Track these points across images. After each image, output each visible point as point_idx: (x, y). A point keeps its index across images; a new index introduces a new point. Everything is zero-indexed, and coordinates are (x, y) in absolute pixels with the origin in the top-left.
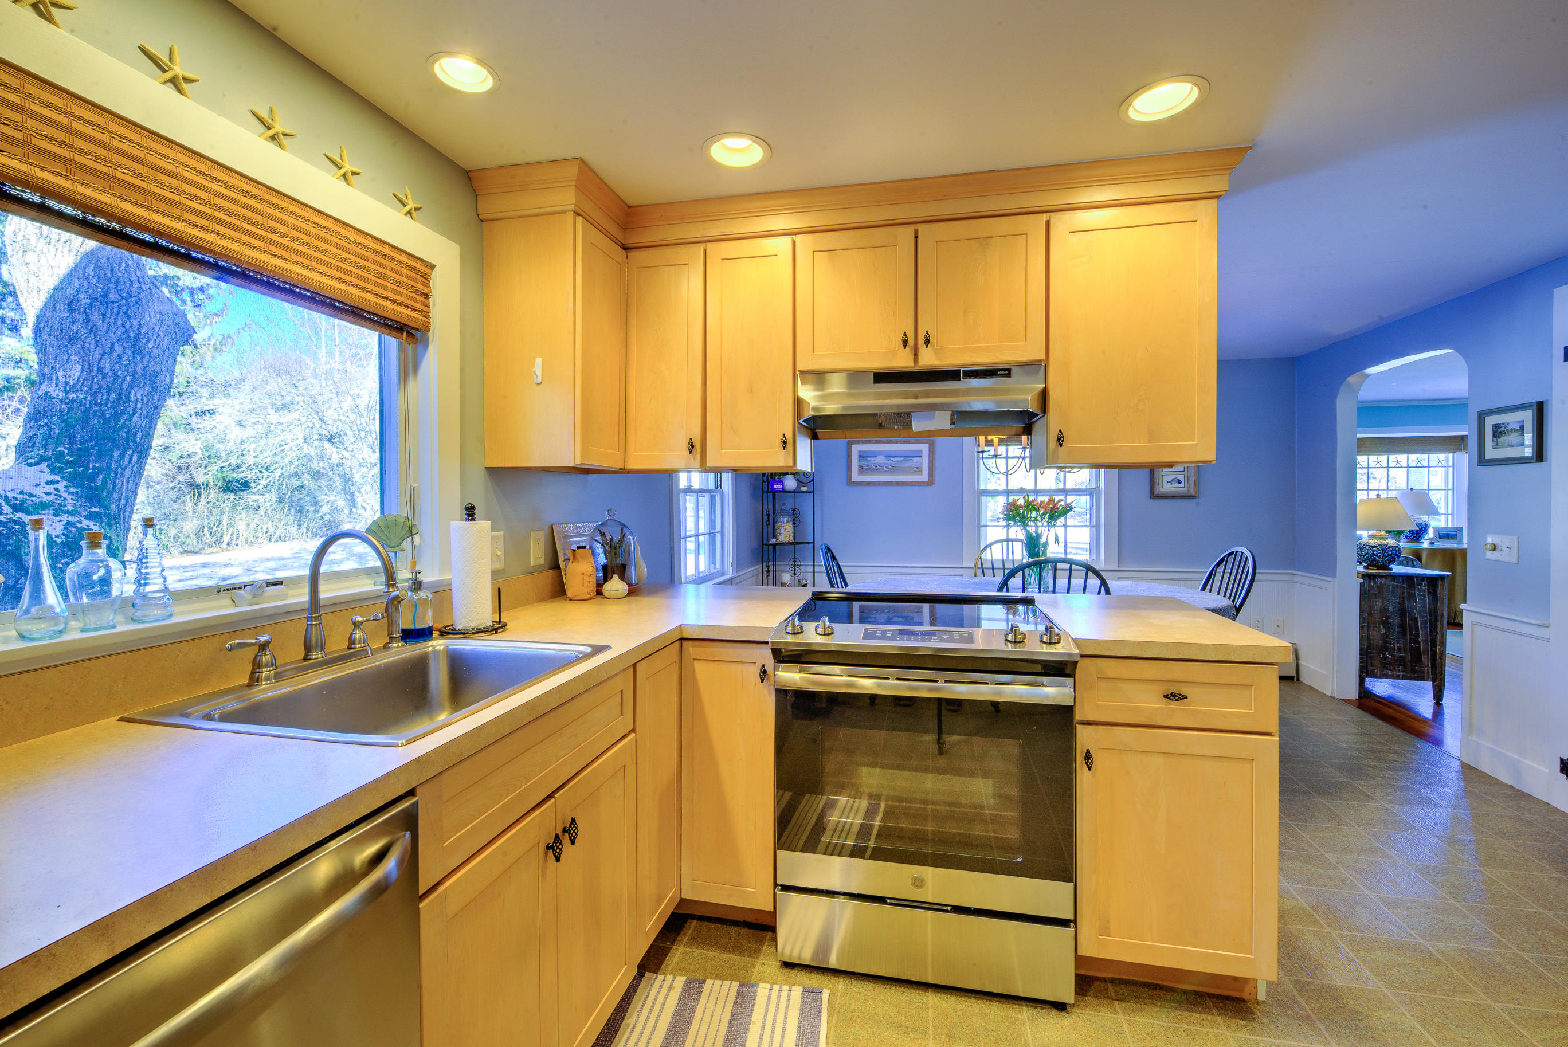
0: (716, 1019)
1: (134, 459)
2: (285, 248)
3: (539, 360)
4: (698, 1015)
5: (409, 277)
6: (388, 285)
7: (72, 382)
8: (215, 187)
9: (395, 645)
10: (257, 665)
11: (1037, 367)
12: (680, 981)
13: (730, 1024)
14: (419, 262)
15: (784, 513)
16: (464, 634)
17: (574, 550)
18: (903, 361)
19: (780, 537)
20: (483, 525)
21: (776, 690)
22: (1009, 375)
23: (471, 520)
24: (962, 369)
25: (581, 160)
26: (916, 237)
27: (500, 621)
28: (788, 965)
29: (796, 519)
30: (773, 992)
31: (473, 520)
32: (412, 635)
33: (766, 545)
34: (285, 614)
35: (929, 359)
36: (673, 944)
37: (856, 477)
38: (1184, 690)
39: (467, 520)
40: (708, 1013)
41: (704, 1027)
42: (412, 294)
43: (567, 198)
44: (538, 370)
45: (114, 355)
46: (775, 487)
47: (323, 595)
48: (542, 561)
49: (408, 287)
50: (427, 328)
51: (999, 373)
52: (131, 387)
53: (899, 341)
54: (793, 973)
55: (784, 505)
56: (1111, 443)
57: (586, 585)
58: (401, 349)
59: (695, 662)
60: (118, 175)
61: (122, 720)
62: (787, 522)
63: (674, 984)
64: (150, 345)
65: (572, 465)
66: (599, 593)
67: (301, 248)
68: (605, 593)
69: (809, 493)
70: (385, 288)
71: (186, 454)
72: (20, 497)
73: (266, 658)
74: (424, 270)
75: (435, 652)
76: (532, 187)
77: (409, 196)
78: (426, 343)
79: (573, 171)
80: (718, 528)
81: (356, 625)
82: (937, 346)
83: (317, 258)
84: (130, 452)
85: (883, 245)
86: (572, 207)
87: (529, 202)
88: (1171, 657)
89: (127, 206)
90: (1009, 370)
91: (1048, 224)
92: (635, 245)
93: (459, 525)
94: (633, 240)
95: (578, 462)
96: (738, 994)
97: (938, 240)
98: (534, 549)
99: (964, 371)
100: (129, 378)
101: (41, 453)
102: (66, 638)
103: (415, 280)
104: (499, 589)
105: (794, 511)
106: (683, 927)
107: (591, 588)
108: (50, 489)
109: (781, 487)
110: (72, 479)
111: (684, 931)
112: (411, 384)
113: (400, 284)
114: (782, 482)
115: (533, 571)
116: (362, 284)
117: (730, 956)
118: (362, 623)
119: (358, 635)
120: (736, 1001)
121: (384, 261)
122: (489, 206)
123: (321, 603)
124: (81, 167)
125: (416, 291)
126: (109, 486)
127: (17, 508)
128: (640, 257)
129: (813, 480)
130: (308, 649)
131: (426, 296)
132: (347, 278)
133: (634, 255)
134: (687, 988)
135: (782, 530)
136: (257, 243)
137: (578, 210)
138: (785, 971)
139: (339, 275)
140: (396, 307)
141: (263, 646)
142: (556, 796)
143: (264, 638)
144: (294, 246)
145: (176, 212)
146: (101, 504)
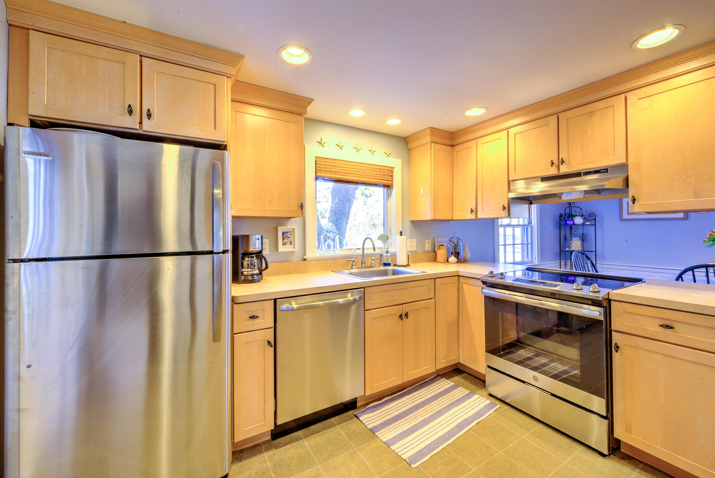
0: (458, 395)
1: (346, 220)
2: (359, 174)
3: (422, 188)
4: (453, 392)
5: (387, 173)
6: (382, 176)
7: (336, 203)
8: (347, 166)
9: (381, 266)
10: (352, 265)
11: (624, 167)
12: (452, 384)
13: (461, 398)
14: (390, 168)
15: (576, 236)
16: (399, 266)
17: (440, 246)
18: (553, 171)
19: (572, 248)
20: (404, 237)
21: (485, 296)
22: (607, 172)
23: (401, 236)
24: (582, 172)
25: (430, 127)
26: (558, 119)
27: (409, 264)
28: (491, 395)
29: (583, 239)
30: (480, 398)
31: (402, 235)
32: (385, 265)
33: (562, 251)
34: (357, 256)
35: (564, 169)
36: (456, 376)
37: (625, 216)
38: (674, 325)
39: (400, 235)
40: (456, 393)
41: (453, 395)
42: (388, 177)
43: (428, 139)
44: (422, 191)
45: (343, 195)
46: (568, 223)
47: (365, 252)
48: (430, 249)
49: (387, 175)
50: (392, 184)
51: (601, 171)
52: (346, 203)
53: (549, 165)
54: (491, 398)
55: (575, 231)
56: (668, 200)
57: (442, 257)
58: (387, 191)
59: (463, 284)
60: (332, 170)
61: (332, 271)
62: (578, 240)
63: (450, 384)
64: (349, 192)
65: (430, 219)
66: (448, 261)
67: (363, 174)
68: (449, 261)
69: (592, 225)
70: (381, 177)
71: (373, 215)
72: (327, 229)
73: (354, 264)
74: (391, 170)
75: (389, 270)
76: (420, 138)
77: (388, 151)
78: (392, 188)
79: (429, 131)
80: (529, 242)
81: (372, 260)
82: (568, 163)
83: (366, 175)
84: (345, 219)
85: (543, 125)
86: (430, 141)
87: (419, 142)
88: (665, 307)
89: (333, 176)
90: (607, 169)
91: (626, 98)
92: (456, 144)
93: (398, 236)
94: (455, 143)
95: (432, 218)
96: (468, 393)
97: (568, 118)
98: (427, 246)
99: (583, 172)
100: (345, 201)
101: (331, 219)
102: (325, 255)
103: (389, 173)
104: (408, 255)
105: (583, 235)
106: (462, 374)
107: (444, 259)
108: (332, 227)
109: (572, 222)
110: (335, 225)
111: (462, 375)
112: (390, 199)
113: (385, 175)
114: (573, 220)
115: (427, 252)
116: (376, 178)
117: (473, 385)
118: (373, 259)
119: (373, 262)
120: (466, 395)
121: (381, 171)
122: (411, 145)
123: (365, 254)
124: (327, 171)
125: (389, 176)
126: (341, 227)
127: (327, 232)
128: (456, 148)
129: (595, 218)
130: (362, 264)
131: (392, 176)
132: (372, 177)
133: (454, 148)
134: (453, 386)
135: (574, 244)
136: (354, 175)
137: (432, 141)
138: (489, 396)
139: (370, 177)
140: (384, 181)
141: (353, 261)
142: (403, 305)
143: (354, 260)
144: (361, 173)
145: (340, 174)
146: (340, 231)
